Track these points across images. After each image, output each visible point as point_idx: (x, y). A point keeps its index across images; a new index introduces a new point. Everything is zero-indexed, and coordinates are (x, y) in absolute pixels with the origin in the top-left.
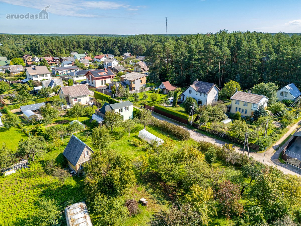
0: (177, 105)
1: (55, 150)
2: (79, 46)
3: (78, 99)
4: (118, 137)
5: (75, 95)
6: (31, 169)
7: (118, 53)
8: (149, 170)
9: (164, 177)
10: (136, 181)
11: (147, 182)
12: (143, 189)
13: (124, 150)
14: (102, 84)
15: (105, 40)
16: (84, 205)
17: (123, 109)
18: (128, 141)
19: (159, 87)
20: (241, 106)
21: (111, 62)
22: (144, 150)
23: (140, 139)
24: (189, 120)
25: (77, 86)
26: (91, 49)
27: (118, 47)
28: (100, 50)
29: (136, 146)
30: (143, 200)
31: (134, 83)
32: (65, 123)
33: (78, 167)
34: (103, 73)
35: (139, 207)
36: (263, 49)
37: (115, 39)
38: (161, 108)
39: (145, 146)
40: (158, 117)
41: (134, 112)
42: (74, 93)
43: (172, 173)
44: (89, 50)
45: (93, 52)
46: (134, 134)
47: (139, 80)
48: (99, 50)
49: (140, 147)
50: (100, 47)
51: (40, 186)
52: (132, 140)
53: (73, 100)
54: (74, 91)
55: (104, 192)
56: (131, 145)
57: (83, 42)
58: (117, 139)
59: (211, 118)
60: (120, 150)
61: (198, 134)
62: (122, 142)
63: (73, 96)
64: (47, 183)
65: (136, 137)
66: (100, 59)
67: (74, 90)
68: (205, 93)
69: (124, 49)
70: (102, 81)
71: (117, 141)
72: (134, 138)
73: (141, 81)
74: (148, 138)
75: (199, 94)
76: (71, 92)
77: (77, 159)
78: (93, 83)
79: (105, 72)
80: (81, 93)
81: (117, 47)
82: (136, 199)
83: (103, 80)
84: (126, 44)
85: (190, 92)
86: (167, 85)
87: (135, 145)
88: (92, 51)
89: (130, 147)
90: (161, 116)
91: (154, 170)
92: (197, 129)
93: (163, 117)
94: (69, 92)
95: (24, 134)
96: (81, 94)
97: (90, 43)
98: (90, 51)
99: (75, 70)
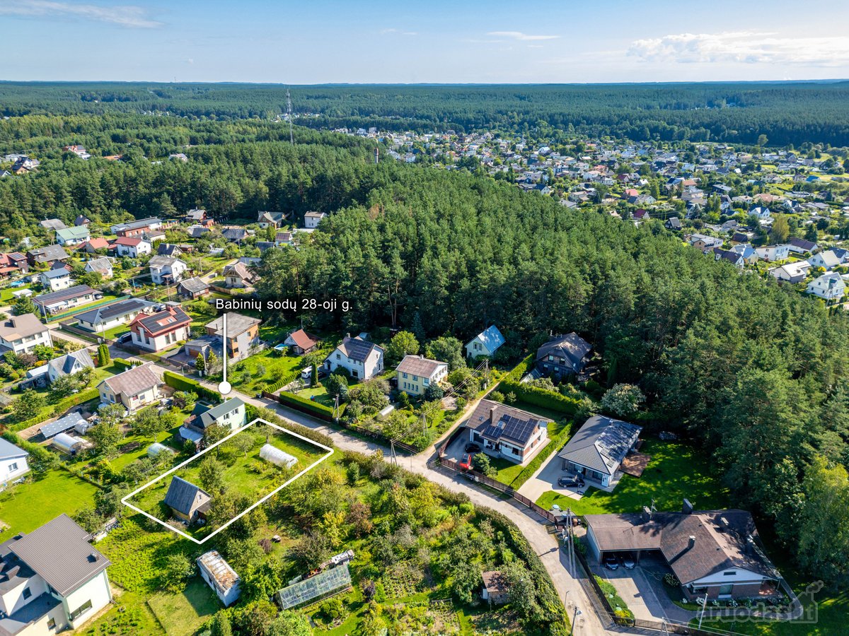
0: (319, 384)
1: (143, 497)
2: (59, 198)
3: (139, 396)
4: (230, 462)
5: (133, 389)
6: (124, 527)
7: (172, 209)
8: (278, 503)
9: (298, 509)
10: (267, 518)
11: (278, 519)
12: (275, 526)
13: (243, 481)
14: (168, 342)
15: (129, 174)
16: (216, 553)
17: (230, 413)
18: (246, 466)
19: (286, 342)
20: (410, 380)
21: (169, 265)
22: (271, 477)
23: (262, 460)
24: (333, 416)
25: (134, 371)
26: (93, 203)
27: (168, 192)
28: (119, 204)
29: (259, 473)
30: (276, 537)
31: (236, 341)
32: (134, 450)
33: (191, 515)
34: (167, 319)
35: (273, 545)
36: (451, 269)
37: (156, 171)
38: (291, 399)
39: (272, 470)
40: (286, 413)
41: (247, 414)
42: (130, 386)
43: (306, 503)
44: (90, 206)
45: (102, 209)
46: (253, 453)
47: (246, 333)
48: (116, 202)
49: (264, 473)
50: (117, 196)
51: (151, 546)
52: (251, 464)
53: (131, 399)
54: (130, 383)
55: (235, 536)
56: (251, 472)
57: (70, 186)
58: (229, 466)
59: (366, 407)
60: (237, 482)
61: (347, 437)
62: (237, 469)
63: (132, 394)
64: (157, 541)
65: (256, 457)
66: (132, 247)
67: (130, 380)
68: (361, 358)
69: (186, 198)
70: (167, 337)
71: (230, 469)
72: (254, 459)
73: (249, 334)
74: (275, 458)
75: (352, 361)
76: (126, 386)
77: (189, 506)
78: (148, 343)
79: (170, 315)
80: (143, 383)
81: (165, 195)
82: (268, 538)
83: (170, 333)
84: (190, 184)
85: (338, 356)
86: (299, 338)
87: (256, 472)
88: (98, 208)
89: (250, 476)
90: (291, 411)
91: (286, 503)
92: (345, 428)
93: (294, 413)
94: (122, 388)
95: (78, 480)
96: (143, 386)
97: (89, 189)
98: (93, 209)
99: (87, 297)
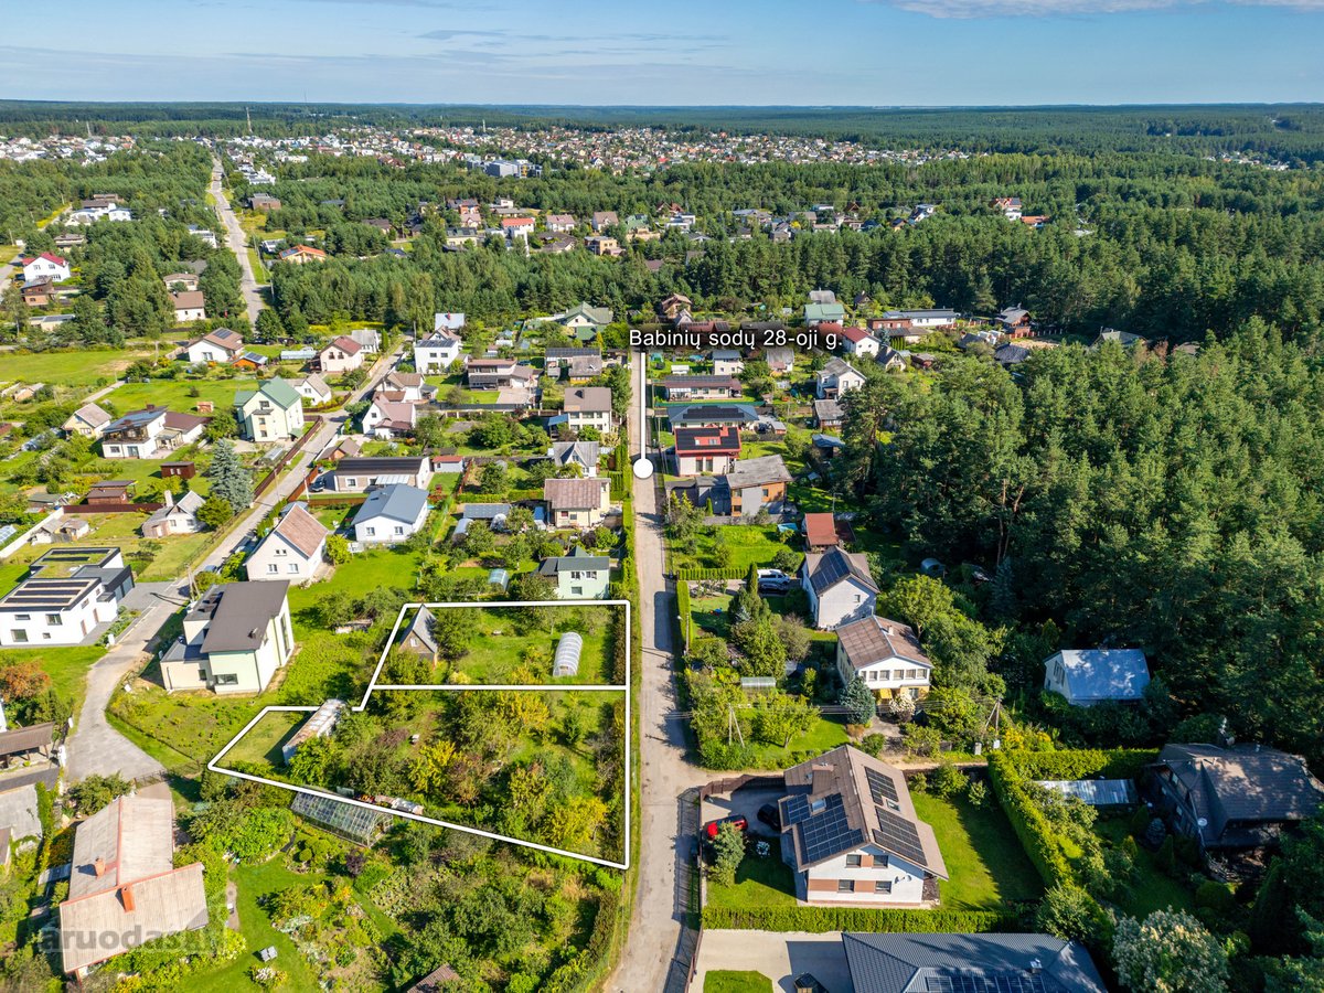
3: (570, 513)
5: (564, 502)
7: (989, 302)
14: (700, 469)
17: (582, 573)
21: (837, 376)
23: (554, 648)
24: (686, 646)
25: (583, 482)
29: (524, 660)
31: (740, 494)
34: (711, 439)
42: (565, 497)
47: (760, 489)
53: (559, 514)
54: (567, 494)
63: (559, 507)
66: (853, 342)
67: (570, 490)
70: (700, 462)
72: (550, 643)
73: (766, 493)
76: (560, 496)
79: (719, 435)
80: (580, 500)
83: (705, 459)
86: (819, 525)
87: (522, 657)
89: (516, 658)
94: (556, 495)
96: (577, 503)
99: (721, 391)
